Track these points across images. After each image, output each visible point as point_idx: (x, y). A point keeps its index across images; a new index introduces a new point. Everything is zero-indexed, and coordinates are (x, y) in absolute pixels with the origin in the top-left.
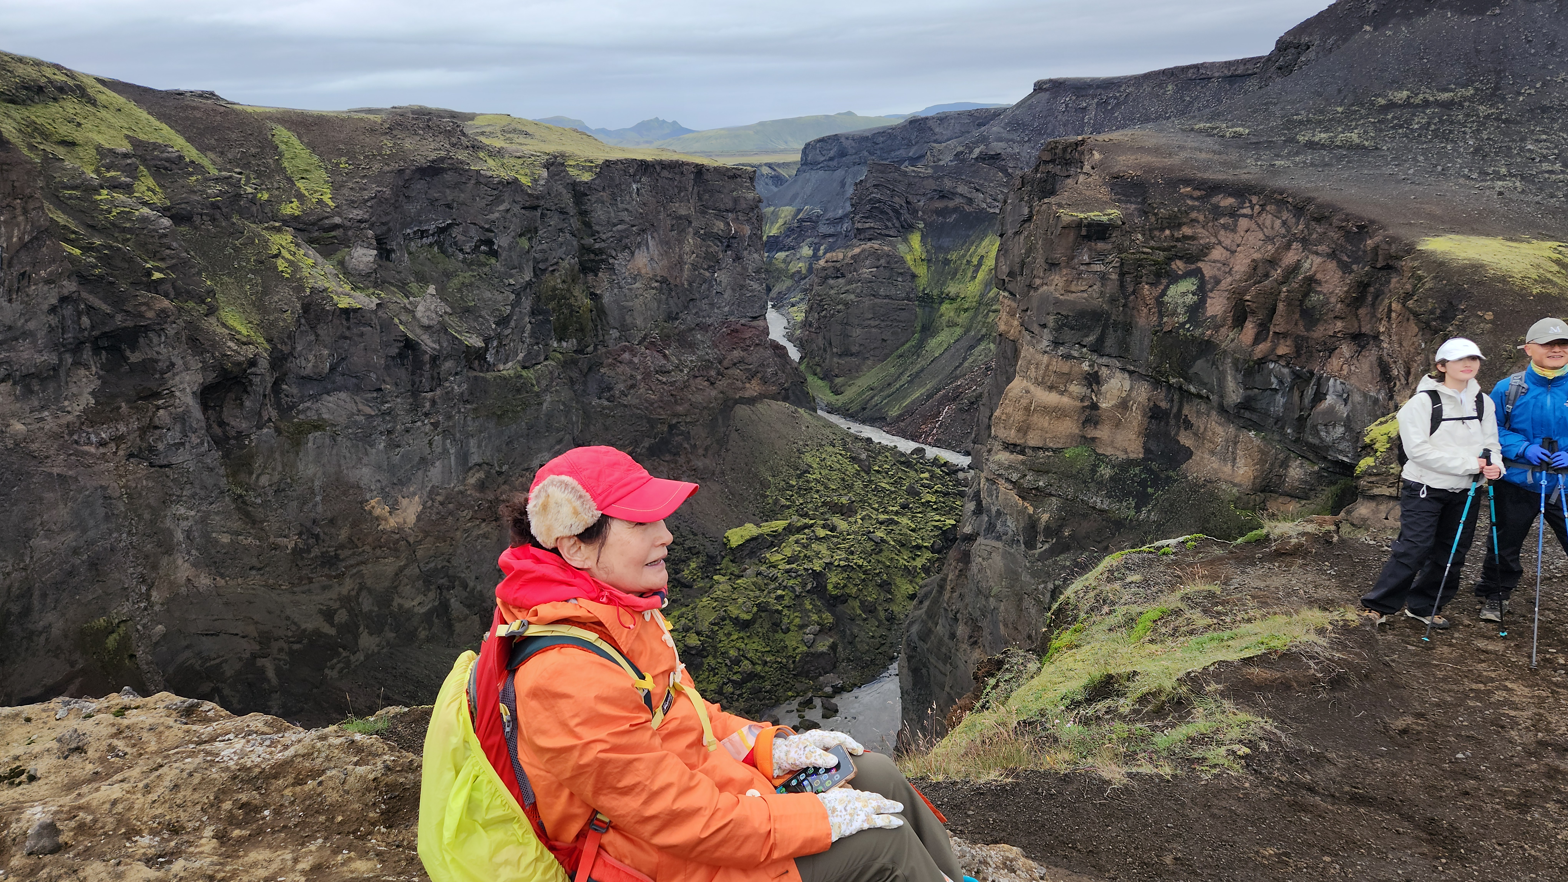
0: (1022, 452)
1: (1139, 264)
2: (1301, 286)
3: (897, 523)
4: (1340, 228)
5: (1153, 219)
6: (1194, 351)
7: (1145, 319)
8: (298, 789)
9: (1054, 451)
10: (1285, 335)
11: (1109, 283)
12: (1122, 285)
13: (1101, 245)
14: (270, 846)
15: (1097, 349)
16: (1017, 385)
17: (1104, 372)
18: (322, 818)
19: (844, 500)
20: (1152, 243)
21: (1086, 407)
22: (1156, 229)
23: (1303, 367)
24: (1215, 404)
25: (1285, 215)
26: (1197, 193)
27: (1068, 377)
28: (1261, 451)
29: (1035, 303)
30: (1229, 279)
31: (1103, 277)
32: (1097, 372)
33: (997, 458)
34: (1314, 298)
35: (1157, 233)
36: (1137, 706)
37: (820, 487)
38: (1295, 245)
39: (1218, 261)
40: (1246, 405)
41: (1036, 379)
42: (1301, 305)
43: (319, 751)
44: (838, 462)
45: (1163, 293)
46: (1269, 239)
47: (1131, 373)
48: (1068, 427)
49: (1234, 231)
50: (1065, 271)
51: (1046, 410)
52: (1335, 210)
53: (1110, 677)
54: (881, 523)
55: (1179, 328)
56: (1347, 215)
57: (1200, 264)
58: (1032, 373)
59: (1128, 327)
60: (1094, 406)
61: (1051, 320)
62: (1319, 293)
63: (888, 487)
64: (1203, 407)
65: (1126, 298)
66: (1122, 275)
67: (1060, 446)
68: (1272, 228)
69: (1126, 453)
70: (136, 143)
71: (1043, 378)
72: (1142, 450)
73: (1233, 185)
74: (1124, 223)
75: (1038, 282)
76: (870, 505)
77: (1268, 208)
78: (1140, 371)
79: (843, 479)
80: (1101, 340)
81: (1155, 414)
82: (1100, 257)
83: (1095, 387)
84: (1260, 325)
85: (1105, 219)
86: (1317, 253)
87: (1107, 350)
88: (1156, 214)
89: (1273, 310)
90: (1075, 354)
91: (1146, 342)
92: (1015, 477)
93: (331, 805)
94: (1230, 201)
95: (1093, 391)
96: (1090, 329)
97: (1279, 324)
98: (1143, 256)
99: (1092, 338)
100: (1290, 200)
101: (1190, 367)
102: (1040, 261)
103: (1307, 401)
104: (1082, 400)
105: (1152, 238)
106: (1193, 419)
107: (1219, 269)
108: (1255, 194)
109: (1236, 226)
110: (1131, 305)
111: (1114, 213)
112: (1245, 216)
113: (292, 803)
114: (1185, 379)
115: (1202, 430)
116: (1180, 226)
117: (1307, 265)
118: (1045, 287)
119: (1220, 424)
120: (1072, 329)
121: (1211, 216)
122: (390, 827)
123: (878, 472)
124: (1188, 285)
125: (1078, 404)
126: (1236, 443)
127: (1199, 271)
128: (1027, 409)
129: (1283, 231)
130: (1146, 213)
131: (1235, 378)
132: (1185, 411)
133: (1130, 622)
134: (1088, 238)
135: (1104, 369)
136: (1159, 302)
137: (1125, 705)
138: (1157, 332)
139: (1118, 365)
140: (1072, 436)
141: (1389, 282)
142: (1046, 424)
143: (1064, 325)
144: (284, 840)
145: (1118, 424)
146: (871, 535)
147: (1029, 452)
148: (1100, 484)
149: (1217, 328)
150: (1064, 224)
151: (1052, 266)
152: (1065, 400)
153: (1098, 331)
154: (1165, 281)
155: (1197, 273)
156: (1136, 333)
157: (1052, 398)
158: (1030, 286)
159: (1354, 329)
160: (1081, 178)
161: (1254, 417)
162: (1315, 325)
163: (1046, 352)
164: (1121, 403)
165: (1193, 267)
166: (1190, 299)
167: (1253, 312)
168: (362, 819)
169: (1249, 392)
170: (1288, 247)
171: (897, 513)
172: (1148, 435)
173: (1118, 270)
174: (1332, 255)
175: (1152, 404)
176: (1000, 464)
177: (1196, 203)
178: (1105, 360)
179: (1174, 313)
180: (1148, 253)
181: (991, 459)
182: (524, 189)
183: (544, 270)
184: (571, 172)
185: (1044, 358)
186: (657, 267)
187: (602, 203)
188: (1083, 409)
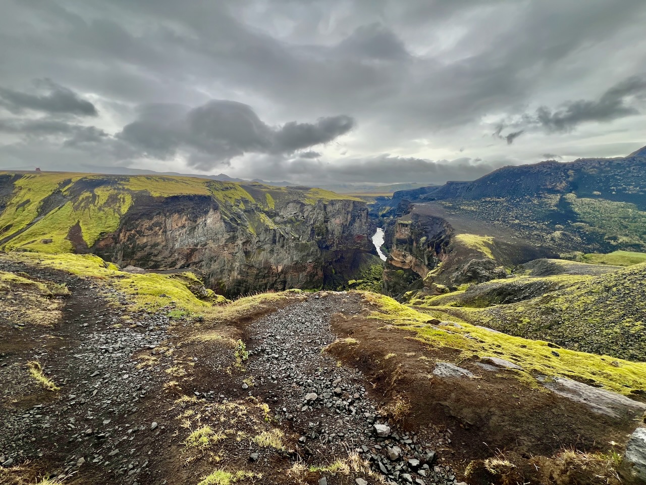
0: (389, 270)
1: (415, 233)
2: (439, 241)
7: (415, 245)
9: (396, 270)
12: (411, 237)
13: (407, 228)
16: (390, 255)
17: (407, 255)
20: (419, 229)
22: (420, 226)
23: (439, 258)
24: (425, 264)
27: (399, 255)
29: (394, 239)
31: (408, 235)
32: (405, 255)
33: (385, 270)
39: (432, 234)
40: (429, 265)
45: (420, 239)
48: (399, 266)
50: (399, 233)
55: (420, 247)
56: (452, 227)
57: (428, 234)
60: (405, 262)
61: (396, 243)
70: (242, 198)
71: (394, 255)
73: (438, 218)
74: (412, 224)
78: (414, 255)
80: (406, 248)
82: (407, 231)
83: (405, 258)
84: (432, 248)
85: (407, 223)
87: (408, 250)
90: (401, 250)
91: (415, 249)
96: (404, 246)
99: (404, 248)
104: (402, 260)
106: (423, 267)
111: (410, 222)
114: (421, 258)
118: (396, 236)
119: (426, 268)
124: (424, 238)
128: (391, 261)
130: (418, 222)
131: (426, 259)
134: (404, 227)
136: (418, 241)
138: (417, 247)
139: (410, 253)
142: (395, 265)
143: (399, 244)
148: (403, 279)
152: (399, 260)
156: (413, 247)
157: (396, 259)
163: (395, 249)
164: (410, 261)
166: (424, 241)
169: (429, 262)
173: (411, 234)
175: (416, 263)
179: (420, 244)
180: (417, 231)
182: (312, 206)
183: (315, 222)
184: (324, 202)
185: (395, 251)
186: (341, 222)
187: (329, 208)
188: (402, 262)
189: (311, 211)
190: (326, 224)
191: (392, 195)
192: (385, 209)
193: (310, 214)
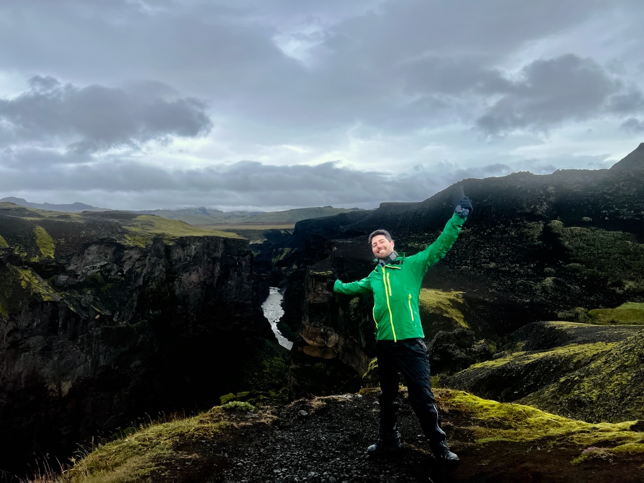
15: (326, 323)
21: (323, 347)
27: (315, 335)
32: (326, 333)
37: (268, 376)
47: (338, 333)
48: (317, 355)
50: (313, 293)
58: (304, 332)
60: (326, 346)
64: (359, 348)
71: (307, 335)
78: (341, 333)
80: (327, 320)
83: (326, 339)
85: (326, 275)
87: (330, 324)
90: (318, 325)
91: (342, 321)
96: (323, 316)
104: (321, 344)
106: (357, 353)
111: (330, 272)
115: (360, 358)
118: (307, 299)
124: (356, 300)
134: (320, 281)
135: (329, 331)
139: (334, 330)
142: (308, 353)
152: (315, 344)
153: (326, 317)
156: (338, 318)
163: (308, 324)
164: (335, 345)
175: (345, 346)
178: (329, 328)
179: (350, 311)
182: (141, 249)
183: (148, 282)
184: (165, 242)
185: (307, 327)
186: (202, 279)
187: (177, 254)
188: (320, 348)
189: (138, 260)
190: (170, 284)
191: (293, 226)
192: (282, 252)
193: (137, 266)
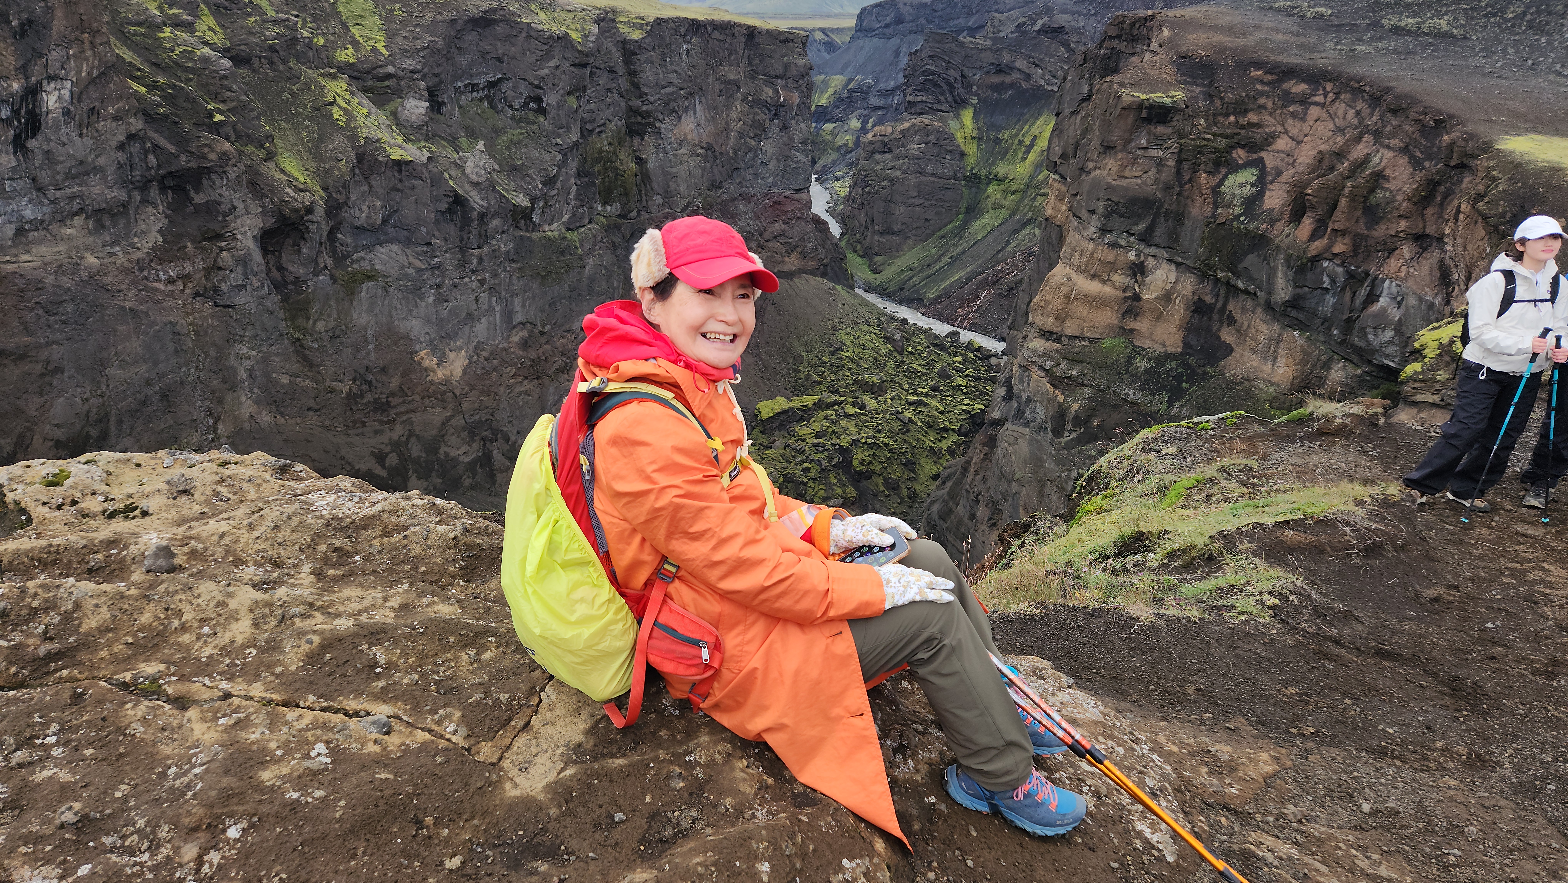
0: (1058, 340)
1: (1199, 151)
2: (1367, 181)
3: (926, 405)
4: (1417, 121)
5: (1218, 103)
6: (1246, 244)
7: (1199, 210)
8: (385, 540)
9: (1091, 341)
10: (1343, 233)
11: (1165, 169)
12: (1179, 173)
13: (1160, 129)
14: (361, 586)
15: (1146, 238)
16: (1059, 272)
17: (1151, 262)
18: (407, 568)
19: (875, 379)
20: (1215, 129)
21: (1128, 298)
22: (1221, 114)
23: (1358, 267)
24: (1262, 301)
25: (1360, 105)
26: (1269, 78)
27: (1111, 266)
28: (1304, 352)
29: (1085, 188)
30: (1291, 172)
31: (1160, 163)
32: (1142, 262)
33: (1032, 344)
34: (1380, 194)
35: (1221, 119)
36: (1166, 561)
37: (852, 365)
38: (1366, 138)
39: (1283, 152)
40: (1294, 303)
41: (1079, 266)
42: (1365, 202)
43: (404, 510)
44: (872, 341)
45: (1221, 183)
46: (1339, 130)
47: (1178, 265)
48: (1108, 317)
49: (1303, 119)
50: (1120, 156)
51: (1087, 299)
52: (1413, 100)
53: (1141, 534)
54: (911, 404)
55: (1233, 220)
56: (1426, 108)
57: (1263, 154)
58: (1076, 260)
59: (1180, 217)
60: (1137, 298)
61: (1100, 207)
62: (1385, 189)
63: (919, 369)
64: (1249, 304)
65: (1181, 186)
66: (1180, 161)
67: (1097, 336)
68: (1344, 118)
69: (1165, 346)
71: (1087, 266)
72: (1181, 345)
73: (1308, 70)
74: (1187, 107)
75: (1091, 165)
76: (900, 385)
77: (1342, 97)
78: (1188, 262)
79: (876, 359)
80: (1150, 229)
81: (1199, 308)
82: (1158, 141)
83: (1139, 277)
84: (1319, 221)
85: (1168, 101)
86: (1388, 147)
87: (1156, 240)
88: (1222, 99)
89: (1334, 206)
90: (1123, 242)
91: (1198, 233)
92: (1048, 364)
93: (415, 557)
94: (1303, 87)
95: (1136, 281)
96: (1140, 217)
97: (1339, 221)
98: (1204, 143)
99: (1141, 227)
100: (1367, 88)
101: (1241, 261)
102: (1096, 142)
103: (1358, 302)
104: (1124, 291)
105: (1216, 124)
106: (1237, 316)
107: (1282, 160)
108: (1330, 81)
109: (1305, 114)
110: (1185, 194)
111: (1178, 95)
112: (1316, 104)
113: (380, 552)
114: (1234, 274)
115: (1245, 327)
116: (1246, 112)
117: (1376, 160)
118: (1098, 172)
119: (1264, 322)
120: (1122, 216)
121: (1280, 103)
122: (468, 581)
123: (911, 353)
124: (1248, 176)
125: (1120, 294)
126: (1278, 342)
127: (1261, 160)
128: (1067, 297)
129: (1355, 122)
130: (1211, 97)
131: (1286, 275)
132: (1230, 307)
133: (1163, 489)
134: (1148, 120)
135: (1150, 259)
136: (1216, 192)
137: (1154, 560)
138: (1210, 223)
139: (1166, 255)
140: (1110, 327)
141: (1461, 182)
142: (1085, 313)
143: (1114, 212)
144: (374, 582)
145: (1159, 317)
146: (899, 415)
147: (1065, 340)
148: (1134, 377)
149: (1273, 222)
150: (1124, 104)
151: (1108, 148)
152: (1107, 289)
153: (1148, 220)
154: (1223, 170)
155: (1259, 163)
156: (1188, 224)
157: (1094, 287)
158: (1082, 169)
159: (1418, 230)
160: (1147, 56)
161: (1301, 316)
162: (1377, 224)
163: (1092, 239)
164: (1164, 295)
165: (1255, 156)
166: (1248, 190)
167: (1313, 207)
168: (443, 572)
169: (1299, 290)
170: (1358, 139)
171: (926, 395)
172: (1189, 329)
173: (1176, 156)
174: (1405, 150)
175: (1196, 297)
176: (1034, 352)
177: (1266, 88)
178: (1152, 250)
179: (1230, 205)
180: (1209, 140)
181: (1026, 345)
182: (573, 45)
184: (622, 29)
185: (1090, 245)
186: (704, 134)
187: (648, 62)
188: (1121, 300)
190: (637, 142)
192: (824, 86)
